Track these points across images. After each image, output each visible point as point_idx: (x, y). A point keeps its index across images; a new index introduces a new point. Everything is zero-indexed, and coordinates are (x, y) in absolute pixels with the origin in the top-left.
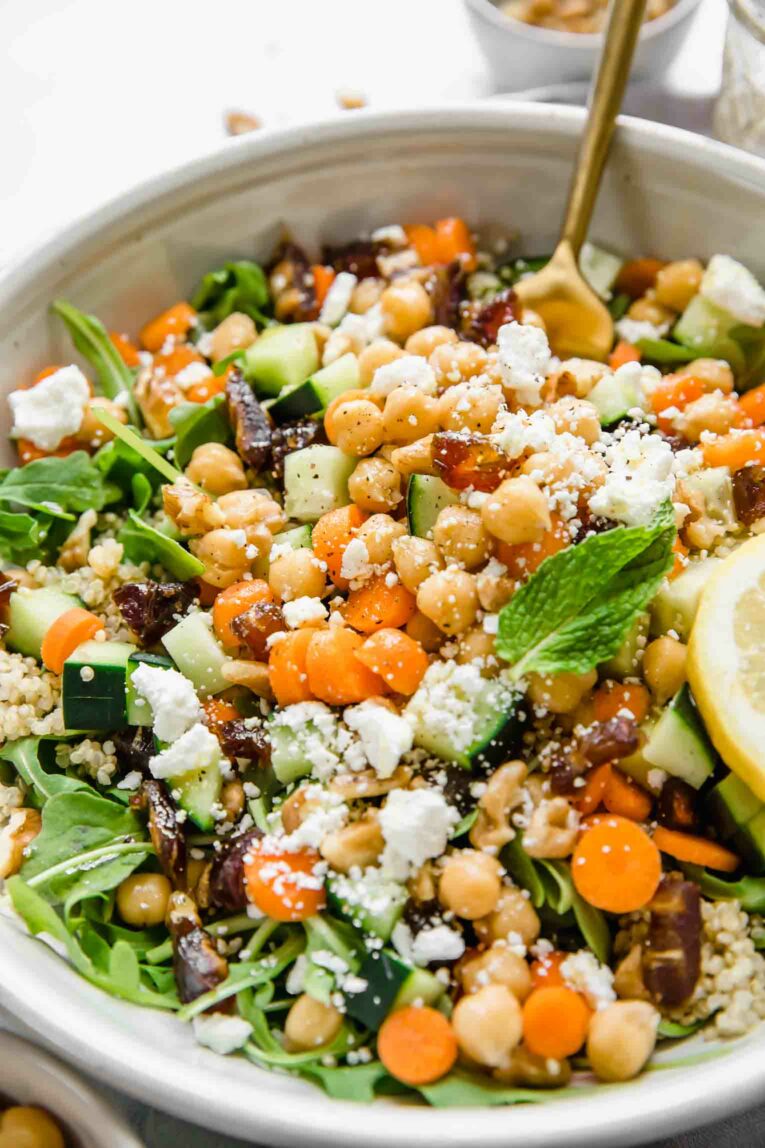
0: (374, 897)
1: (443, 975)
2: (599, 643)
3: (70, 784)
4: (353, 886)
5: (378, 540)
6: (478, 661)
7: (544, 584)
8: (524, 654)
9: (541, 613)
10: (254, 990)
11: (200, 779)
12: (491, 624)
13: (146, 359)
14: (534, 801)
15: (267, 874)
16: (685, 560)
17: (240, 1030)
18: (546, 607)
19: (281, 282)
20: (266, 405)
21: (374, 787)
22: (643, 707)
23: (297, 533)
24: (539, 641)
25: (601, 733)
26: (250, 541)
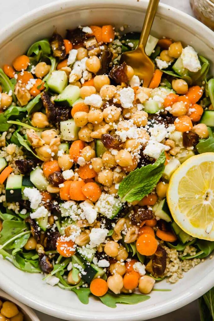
0: (88, 254)
1: (105, 270)
2: (144, 191)
3: (9, 217)
4: (83, 251)
5: (87, 157)
6: (114, 195)
7: (131, 178)
8: (125, 195)
9: (130, 185)
10: (60, 272)
11: (43, 219)
12: (117, 186)
13: (16, 76)
14: (128, 228)
15: (62, 248)
16: (168, 161)
17: (56, 280)
18: (131, 183)
19: (55, 49)
20: (53, 99)
21: (88, 225)
22: (156, 200)
23: (65, 146)
24: (129, 191)
25: (144, 214)
26: (52, 151)
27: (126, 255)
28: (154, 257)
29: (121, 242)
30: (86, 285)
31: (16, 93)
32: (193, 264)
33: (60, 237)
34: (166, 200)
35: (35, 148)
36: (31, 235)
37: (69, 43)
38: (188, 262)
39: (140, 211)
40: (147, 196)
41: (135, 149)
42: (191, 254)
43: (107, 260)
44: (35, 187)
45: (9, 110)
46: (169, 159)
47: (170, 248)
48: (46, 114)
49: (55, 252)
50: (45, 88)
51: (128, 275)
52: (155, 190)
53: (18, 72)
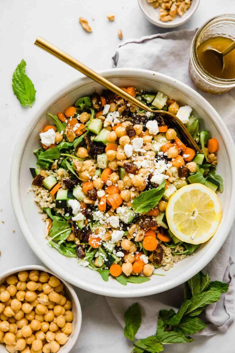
0: (110, 247)
1: (121, 259)
2: (150, 205)
3: (57, 218)
5: (114, 181)
6: (130, 207)
8: (137, 208)
10: (90, 258)
11: (81, 222)
12: (132, 201)
13: (66, 121)
14: (137, 231)
15: (92, 242)
16: (168, 186)
17: (87, 263)
18: (141, 200)
19: (94, 103)
20: (92, 138)
21: (111, 227)
22: (158, 213)
23: (98, 172)
24: (140, 205)
25: (149, 223)
26: (90, 176)
27: (135, 249)
28: (155, 252)
29: (132, 240)
30: (107, 268)
31: (66, 133)
32: (181, 258)
33: (91, 234)
34: (165, 214)
35: (78, 173)
36: (72, 232)
37: (104, 99)
38: (177, 257)
39: (147, 221)
40: (153, 209)
41: (145, 175)
42: (180, 251)
43: (123, 252)
44: (76, 199)
45: (60, 144)
46: (168, 185)
47: (166, 246)
48: (87, 149)
49: (87, 244)
50: (86, 131)
51: (136, 263)
52: (158, 206)
53: (68, 118)
